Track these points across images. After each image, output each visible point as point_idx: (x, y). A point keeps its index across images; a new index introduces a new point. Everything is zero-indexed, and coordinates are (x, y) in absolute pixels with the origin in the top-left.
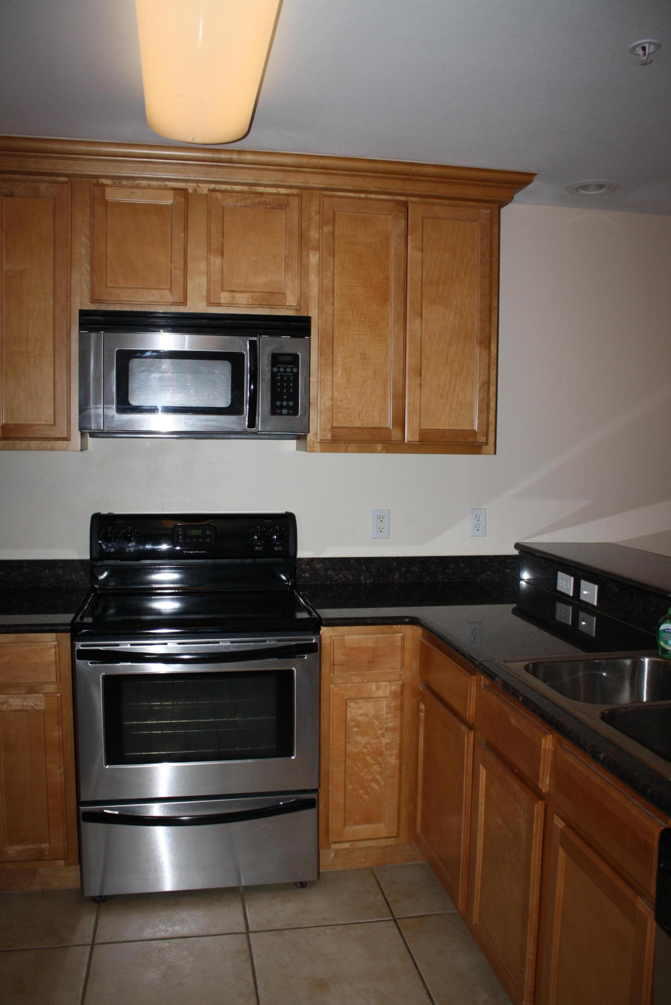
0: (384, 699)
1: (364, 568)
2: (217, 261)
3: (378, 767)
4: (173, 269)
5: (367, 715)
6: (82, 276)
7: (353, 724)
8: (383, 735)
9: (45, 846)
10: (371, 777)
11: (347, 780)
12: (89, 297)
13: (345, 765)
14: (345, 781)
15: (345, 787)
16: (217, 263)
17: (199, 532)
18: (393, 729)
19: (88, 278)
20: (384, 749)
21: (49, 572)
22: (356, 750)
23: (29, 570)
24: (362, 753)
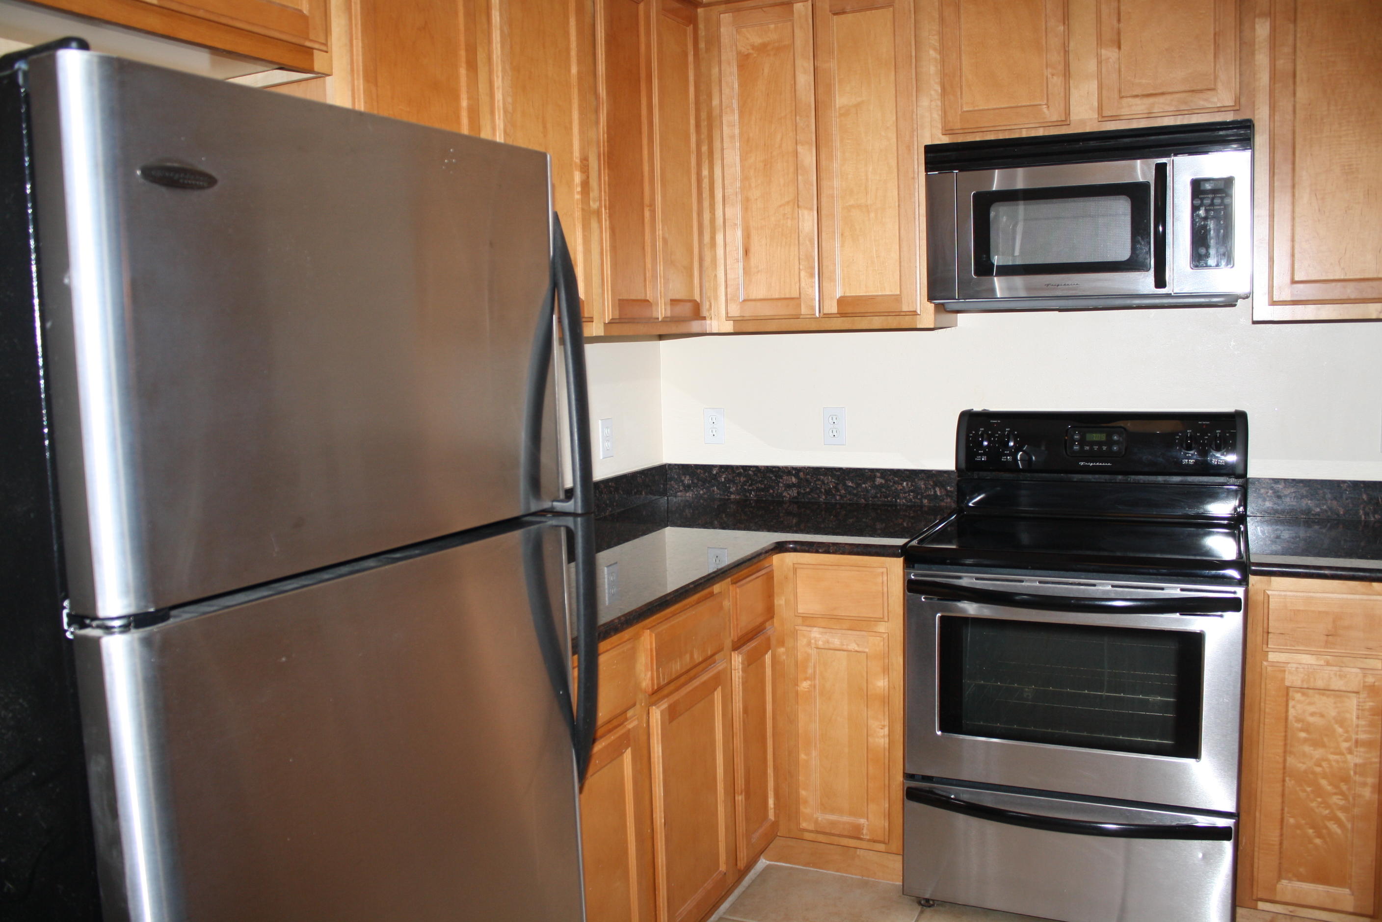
0: (1354, 695)
1: (1365, 497)
2: (1110, 54)
3: (1341, 799)
4: (1049, 76)
5: (1322, 716)
6: (931, 101)
7: (1299, 725)
8: (1350, 751)
9: (862, 821)
10: (1327, 812)
11: (1286, 809)
12: (941, 127)
13: (1283, 786)
14: (1283, 810)
15: (1282, 820)
16: (1111, 60)
17: (1102, 437)
18: (1369, 744)
19: (939, 103)
20: (1352, 773)
21: (907, 484)
22: (1303, 767)
23: (883, 481)
24: (1314, 773)
